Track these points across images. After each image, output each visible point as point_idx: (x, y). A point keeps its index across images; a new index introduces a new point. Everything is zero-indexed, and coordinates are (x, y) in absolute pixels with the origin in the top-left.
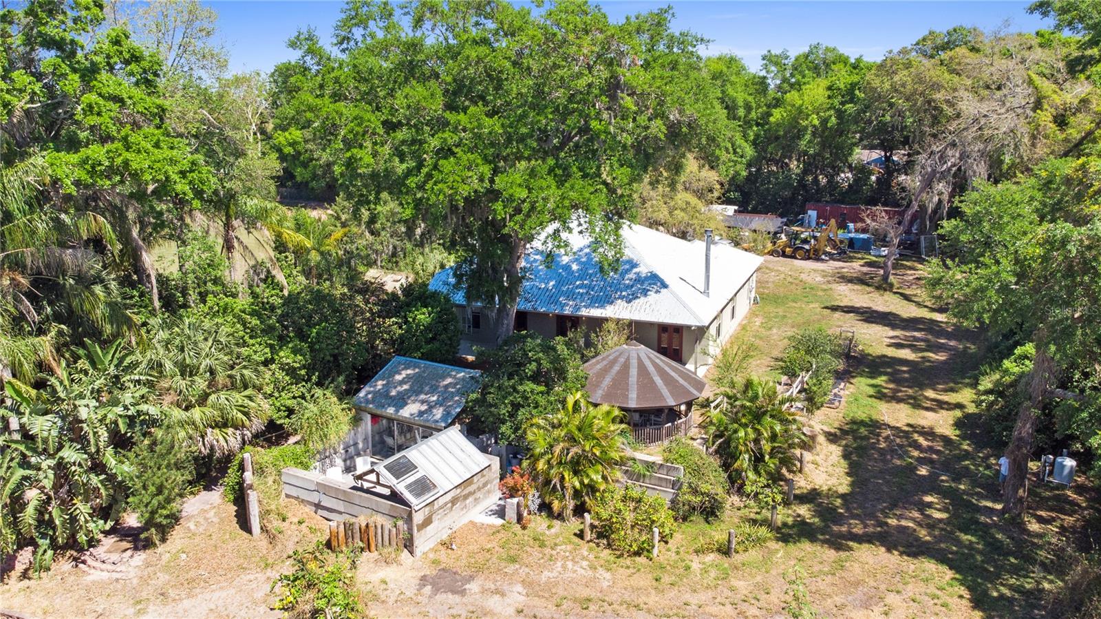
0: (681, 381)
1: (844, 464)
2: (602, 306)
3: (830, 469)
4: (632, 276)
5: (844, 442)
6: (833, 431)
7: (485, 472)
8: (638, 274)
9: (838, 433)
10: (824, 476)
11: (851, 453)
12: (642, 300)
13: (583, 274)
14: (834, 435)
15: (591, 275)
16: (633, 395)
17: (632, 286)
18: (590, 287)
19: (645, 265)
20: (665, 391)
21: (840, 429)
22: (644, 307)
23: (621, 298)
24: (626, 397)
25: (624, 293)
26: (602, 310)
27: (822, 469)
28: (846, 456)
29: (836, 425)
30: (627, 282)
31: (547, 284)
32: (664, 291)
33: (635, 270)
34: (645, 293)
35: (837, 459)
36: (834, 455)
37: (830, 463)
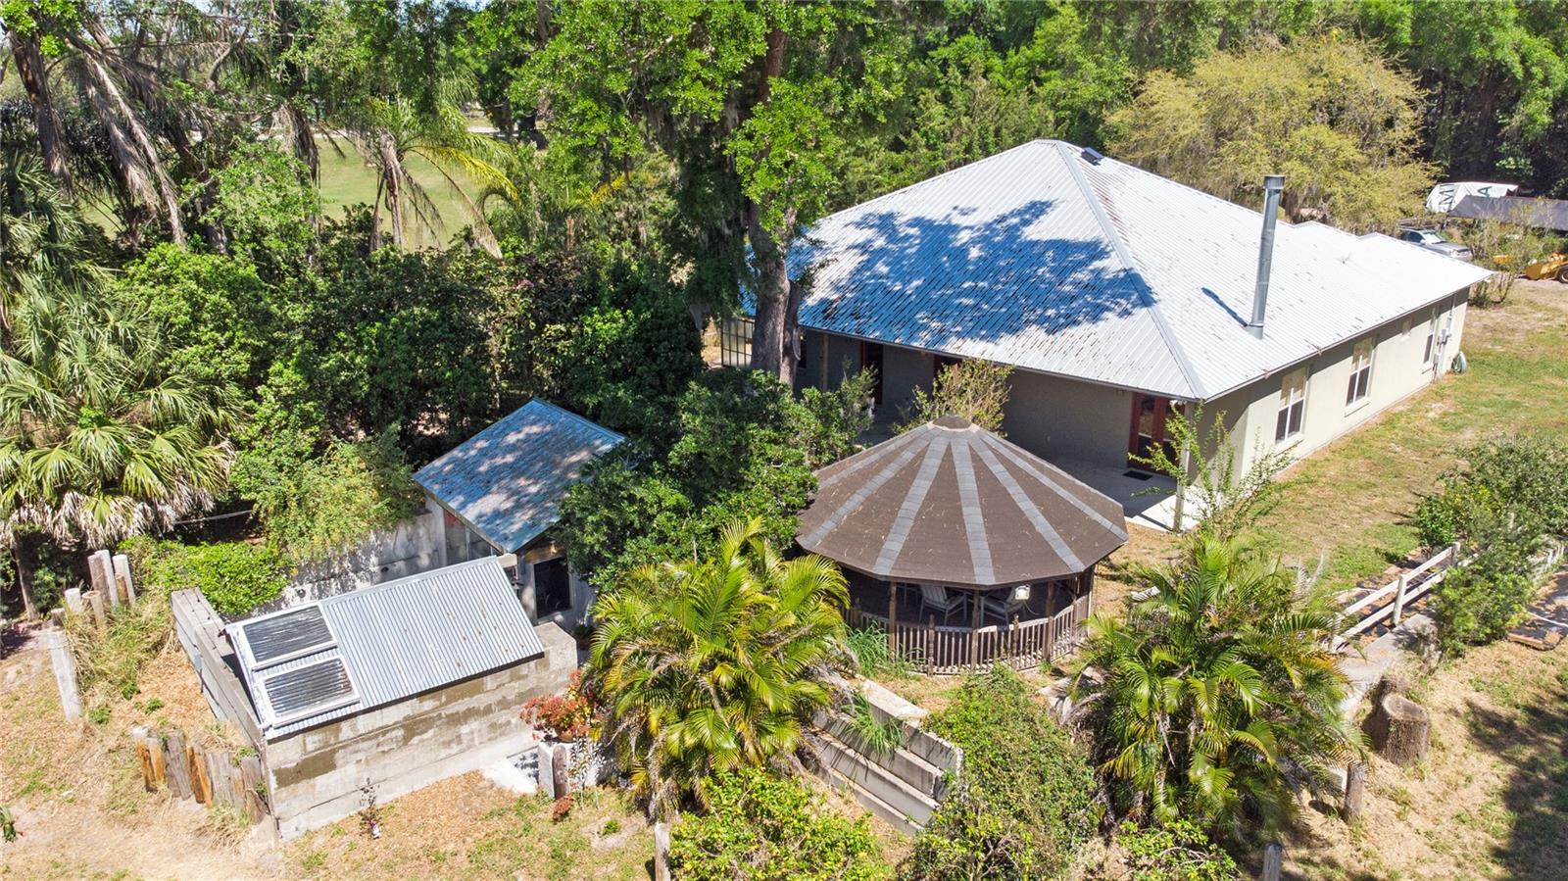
0: (1042, 524)
1: (1501, 817)
2: (992, 336)
3: (1447, 824)
4: (1083, 276)
5: (1527, 753)
6: (1504, 711)
7: (524, 669)
8: (1098, 273)
9: (1522, 721)
10: (1417, 845)
11: (1537, 790)
12: (1085, 328)
13: (985, 268)
14: (1507, 726)
15: (1000, 270)
16: (894, 544)
17: (1073, 298)
18: (985, 296)
19: (1122, 257)
20: (980, 547)
21: (1532, 711)
22: (1080, 345)
23: (1041, 321)
24: (877, 546)
25: (1051, 312)
26: (990, 346)
27: (1417, 821)
28: (1514, 797)
29: (1526, 696)
30: (1067, 288)
31: (905, 284)
32: (1141, 313)
33: (1097, 264)
34: (1096, 314)
35: (1481, 799)
36: (1475, 787)
37: (1454, 806)
